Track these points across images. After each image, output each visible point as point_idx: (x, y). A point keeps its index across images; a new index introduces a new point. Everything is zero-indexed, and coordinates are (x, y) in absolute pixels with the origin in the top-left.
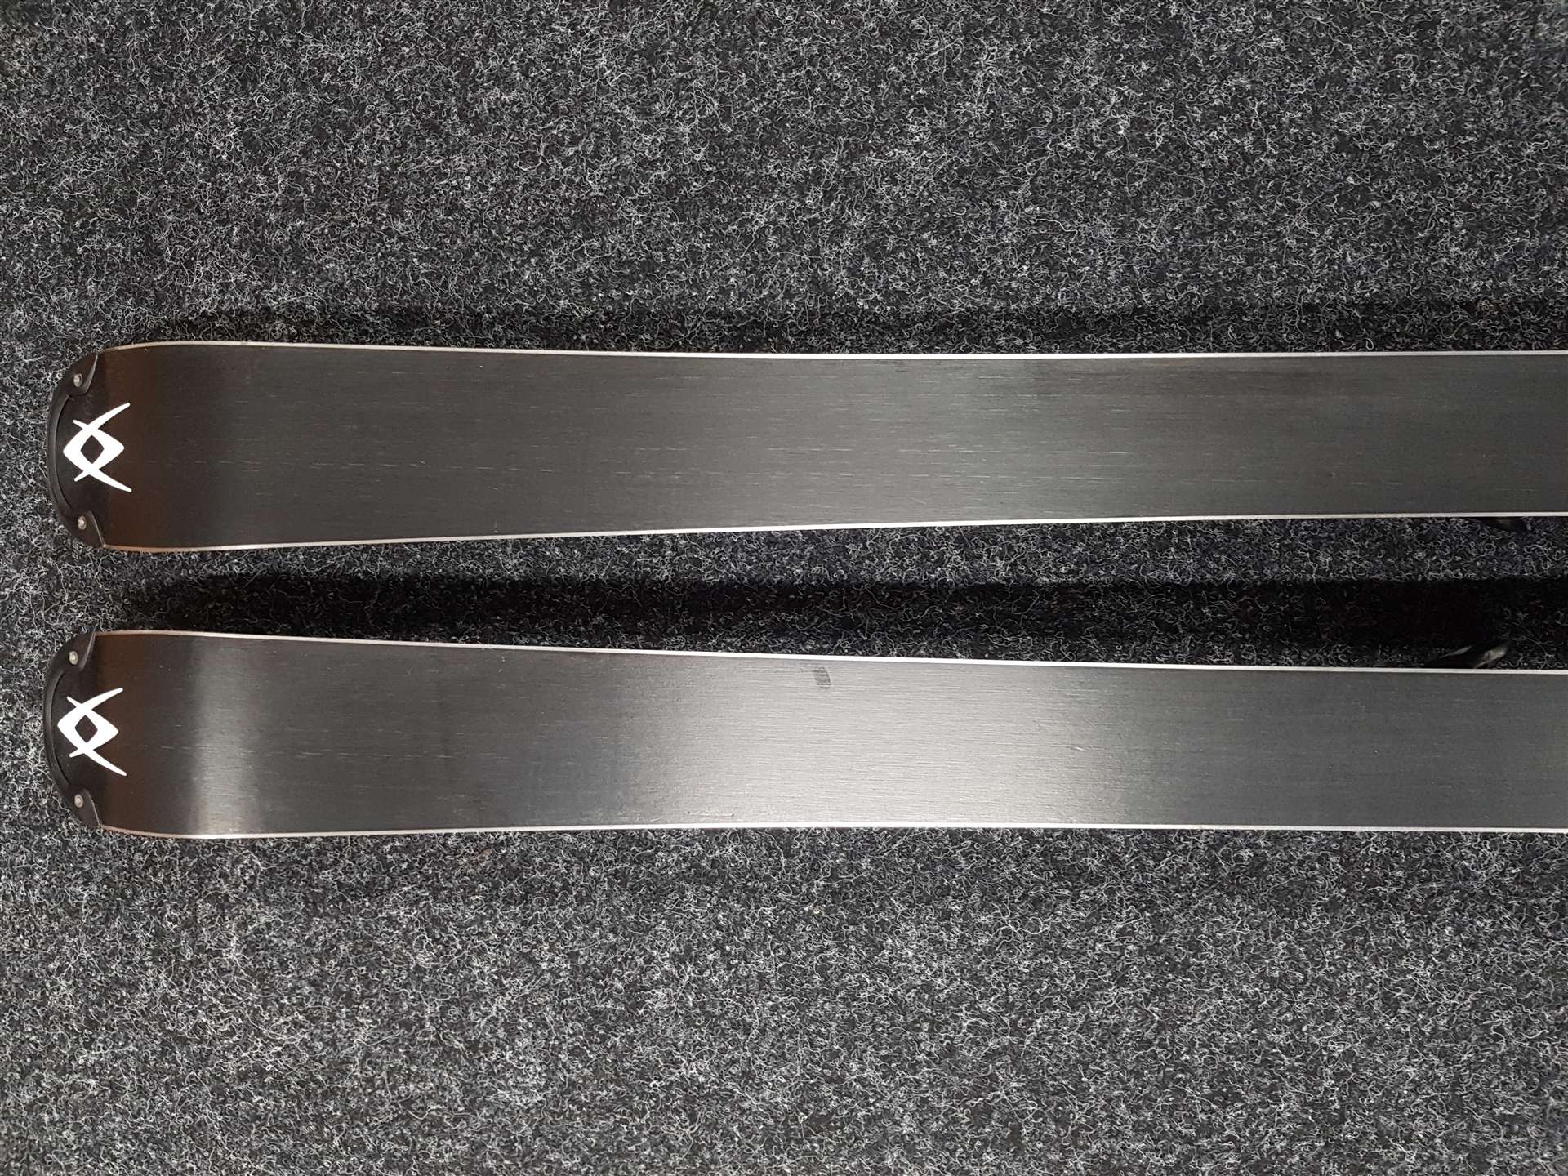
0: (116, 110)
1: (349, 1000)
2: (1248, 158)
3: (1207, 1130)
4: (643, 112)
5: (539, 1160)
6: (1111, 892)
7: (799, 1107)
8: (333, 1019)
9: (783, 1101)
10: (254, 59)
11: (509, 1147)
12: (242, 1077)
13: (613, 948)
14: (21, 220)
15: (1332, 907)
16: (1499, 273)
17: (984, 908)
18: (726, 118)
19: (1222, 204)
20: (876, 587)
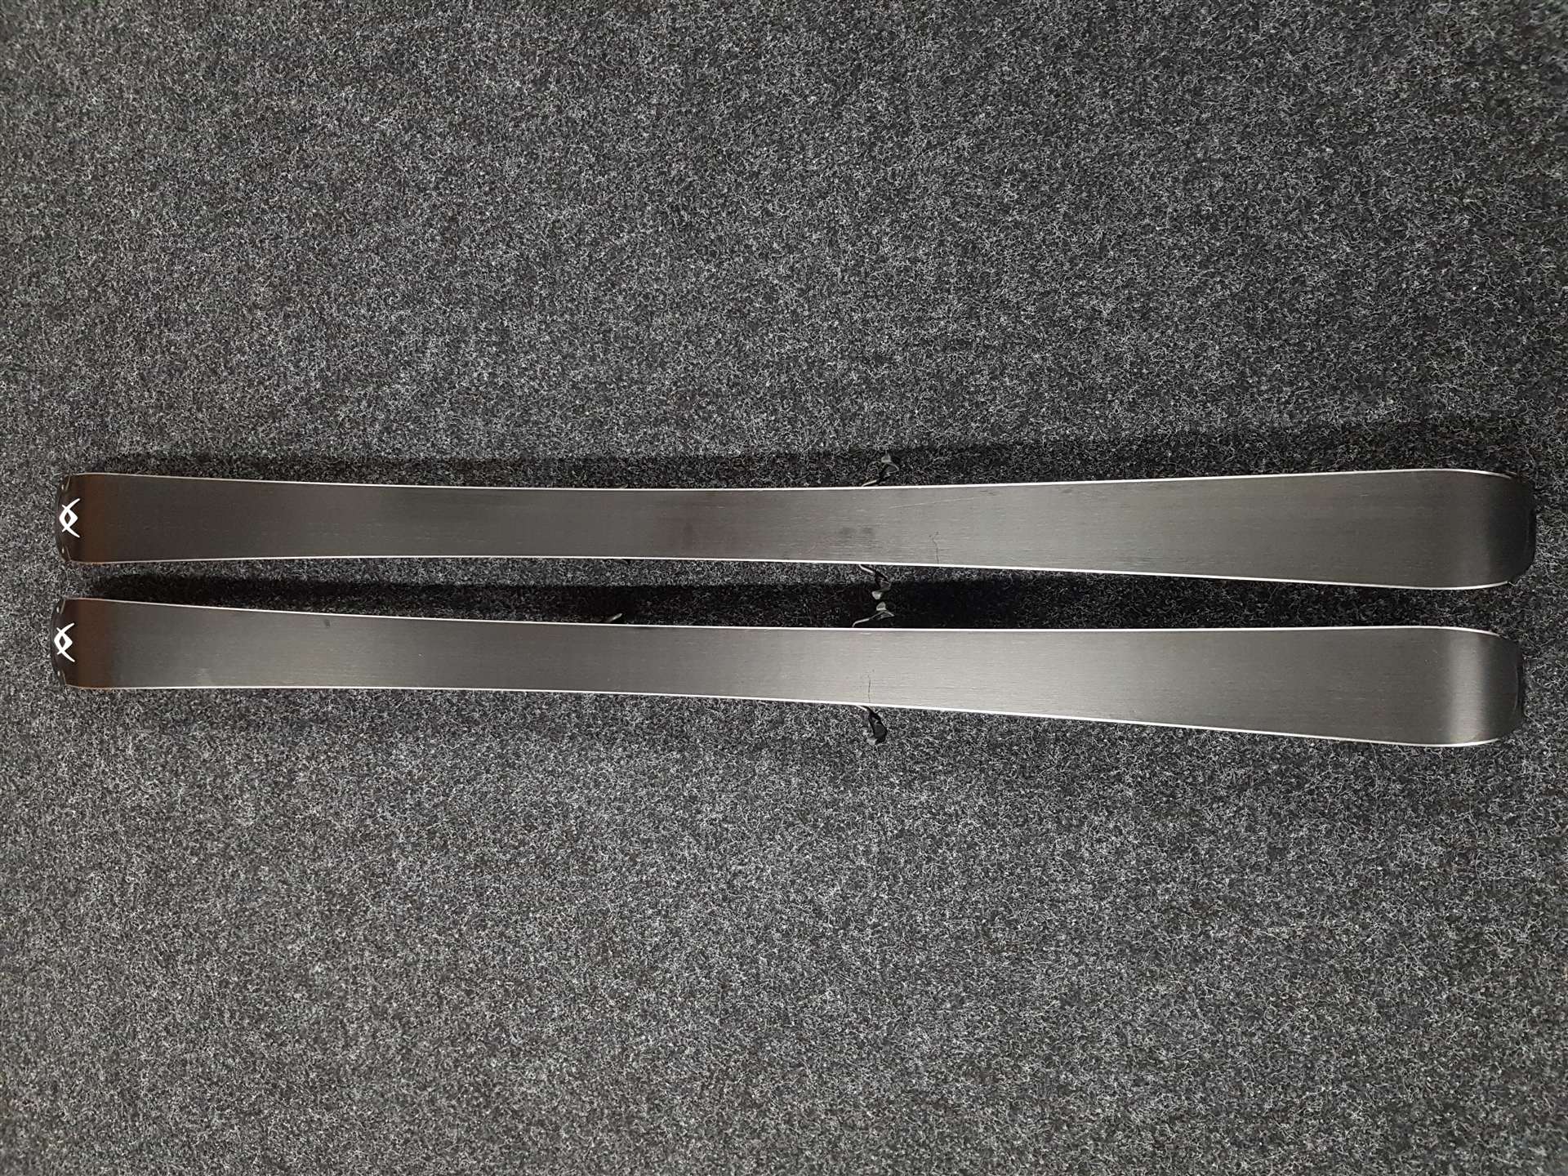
0: (92, 363)
1: (177, 775)
2: (537, 391)
3: (523, 843)
4: (297, 366)
5: (252, 852)
6: (483, 729)
7: (357, 829)
8: (170, 783)
9: (352, 827)
10: (145, 339)
11: (240, 846)
12: (133, 809)
13: (283, 753)
14: (54, 410)
15: (572, 738)
16: (638, 444)
17: (433, 736)
18: (329, 369)
19: (526, 412)
20: (390, 585)
